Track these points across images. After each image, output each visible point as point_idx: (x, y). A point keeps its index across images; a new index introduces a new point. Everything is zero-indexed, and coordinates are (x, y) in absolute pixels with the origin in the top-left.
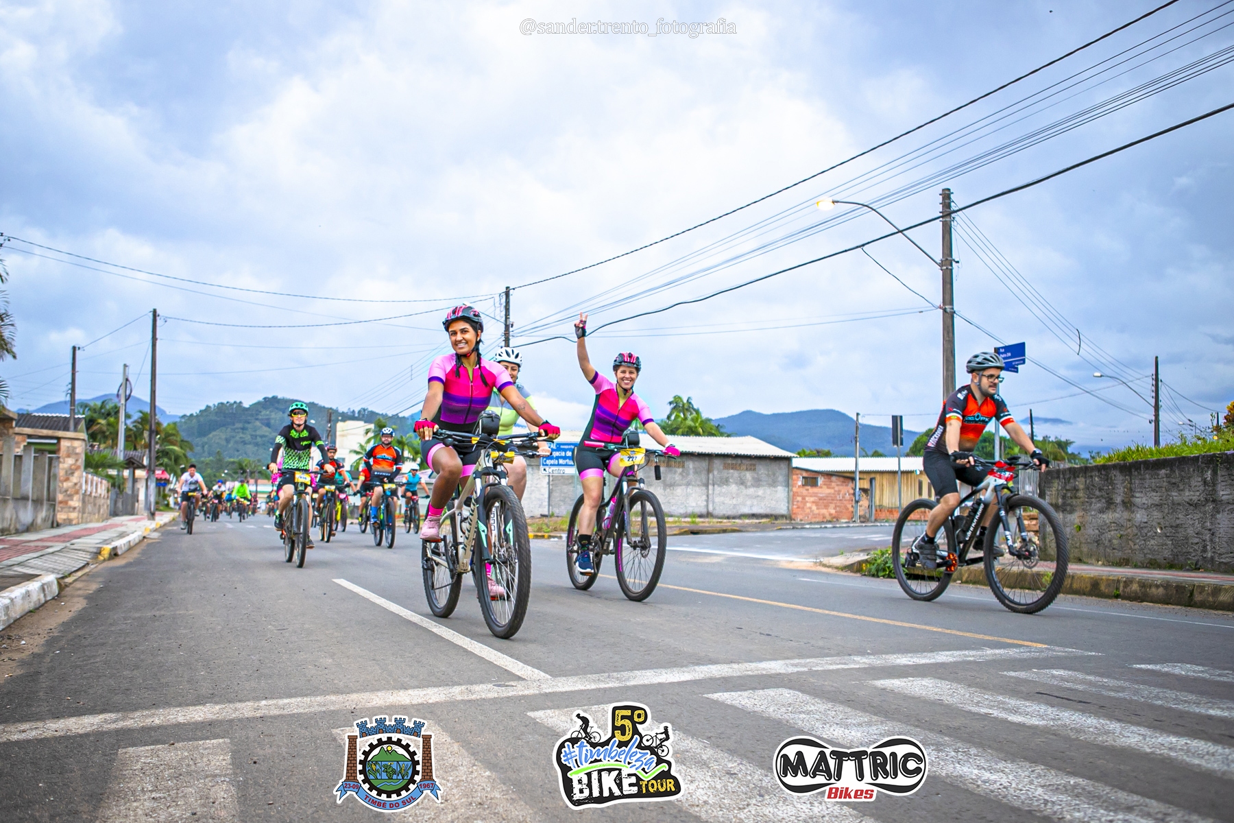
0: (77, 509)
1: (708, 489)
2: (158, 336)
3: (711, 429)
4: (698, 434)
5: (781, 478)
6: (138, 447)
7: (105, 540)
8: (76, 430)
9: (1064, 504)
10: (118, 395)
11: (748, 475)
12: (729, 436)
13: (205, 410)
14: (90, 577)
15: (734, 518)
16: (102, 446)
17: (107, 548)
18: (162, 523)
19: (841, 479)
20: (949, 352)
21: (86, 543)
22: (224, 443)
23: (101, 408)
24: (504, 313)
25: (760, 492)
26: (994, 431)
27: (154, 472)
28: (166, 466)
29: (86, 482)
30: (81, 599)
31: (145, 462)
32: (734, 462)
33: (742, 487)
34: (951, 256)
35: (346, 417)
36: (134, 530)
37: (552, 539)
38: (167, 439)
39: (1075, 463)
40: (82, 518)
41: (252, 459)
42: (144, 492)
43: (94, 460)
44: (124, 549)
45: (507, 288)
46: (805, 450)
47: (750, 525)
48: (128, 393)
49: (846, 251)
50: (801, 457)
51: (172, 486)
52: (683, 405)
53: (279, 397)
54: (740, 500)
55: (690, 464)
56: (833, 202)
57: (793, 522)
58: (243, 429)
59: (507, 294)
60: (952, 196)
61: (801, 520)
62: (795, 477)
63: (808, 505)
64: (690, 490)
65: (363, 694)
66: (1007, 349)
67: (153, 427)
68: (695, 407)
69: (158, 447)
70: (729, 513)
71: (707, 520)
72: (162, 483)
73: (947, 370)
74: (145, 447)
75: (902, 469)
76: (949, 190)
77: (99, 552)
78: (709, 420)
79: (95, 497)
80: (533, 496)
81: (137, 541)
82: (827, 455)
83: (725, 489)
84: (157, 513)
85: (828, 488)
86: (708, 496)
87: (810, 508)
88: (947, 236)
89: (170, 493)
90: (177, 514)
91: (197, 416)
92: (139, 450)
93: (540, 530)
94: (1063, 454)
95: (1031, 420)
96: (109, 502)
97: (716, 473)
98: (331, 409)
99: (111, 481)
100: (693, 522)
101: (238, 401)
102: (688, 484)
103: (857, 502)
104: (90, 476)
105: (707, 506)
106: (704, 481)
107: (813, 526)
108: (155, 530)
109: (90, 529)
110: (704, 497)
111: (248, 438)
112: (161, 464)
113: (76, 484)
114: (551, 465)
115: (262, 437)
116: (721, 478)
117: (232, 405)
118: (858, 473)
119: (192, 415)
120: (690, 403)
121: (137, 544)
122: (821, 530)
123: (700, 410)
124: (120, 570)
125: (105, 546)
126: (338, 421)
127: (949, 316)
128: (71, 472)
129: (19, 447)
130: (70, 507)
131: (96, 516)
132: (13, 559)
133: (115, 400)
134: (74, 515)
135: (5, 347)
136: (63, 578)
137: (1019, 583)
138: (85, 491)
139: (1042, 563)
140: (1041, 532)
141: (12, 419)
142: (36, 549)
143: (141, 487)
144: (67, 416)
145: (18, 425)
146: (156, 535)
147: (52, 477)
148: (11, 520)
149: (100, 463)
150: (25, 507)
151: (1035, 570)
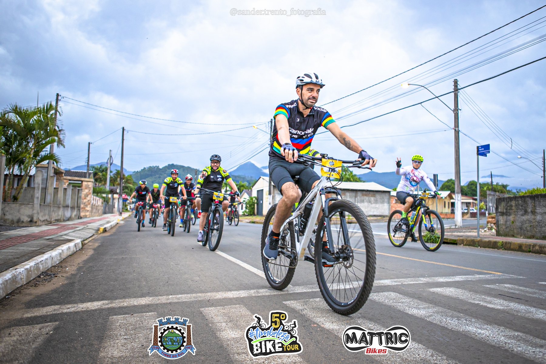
0: (89, 211)
2: (125, 138)
3: (357, 179)
4: (351, 181)
5: (386, 200)
6: (115, 185)
7: (101, 224)
8: (89, 177)
9: (506, 212)
10: (107, 163)
11: (372, 199)
12: (364, 182)
13: (143, 170)
14: (95, 240)
16: (100, 184)
17: (102, 228)
18: (125, 217)
20: (457, 147)
21: (93, 226)
23: (100, 168)
25: (377, 206)
26: (477, 181)
27: (122, 195)
28: (127, 193)
29: (93, 199)
30: (91, 250)
31: (118, 191)
32: (366, 193)
33: (370, 204)
34: (458, 107)
36: (113, 220)
38: (127, 181)
39: (510, 194)
40: (91, 215)
42: (117, 204)
43: (96, 190)
44: (109, 228)
47: (373, 220)
48: (111, 162)
49: (414, 105)
52: (345, 169)
53: (174, 164)
54: (369, 209)
55: (348, 194)
56: (408, 84)
60: (458, 82)
62: (392, 199)
65: (213, 293)
66: (482, 147)
67: (122, 177)
69: (123, 185)
72: (125, 200)
73: (456, 155)
74: (118, 184)
76: (457, 80)
77: (98, 230)
78: (355, 175)
79: (97, 206)
81: (114, 225)
83: (362, 205)
84: (123, 213)
88: (456, 99)
89: (128, 204)
90: (131, 213)
91: (140, 172)
92: (116, 186)
94: (505, 190)
95: (491, 176)
96: (102, 208)
97: (358, 197)
98: (196, 169)
99: (104, 199)
100: (349, 219)
101: (157, 166)
104: (95, 197)
108: (122, 220)
109: (95, 219)
113: (89, 200)
116: (361, 200)
117: (154, 167)
119: (138, 171)
121: (114, 226)
123: (352, 171)
124: (107, 238)
127: (457, 133)
128: (87, 195)
129: (65, 185)
130: (86, 210)
131: (97, 214)
132: (63, 232)
133: (106, 165)
134: (88, 214)
135: (60, 142)
136: (84, 241)
137: (488, 246)
138: (93, 203)
139: (497, 237)
140: (497, 224)
141: (62, 173)
142: (72, 228)
143: (116, 202)
144: (86, 171)
145: (65, 175)
146: (122, 222)
147: (79, 197)
148: (61, 216)
149: (99, 191)
150: (68, 210)
151: (495, 240)
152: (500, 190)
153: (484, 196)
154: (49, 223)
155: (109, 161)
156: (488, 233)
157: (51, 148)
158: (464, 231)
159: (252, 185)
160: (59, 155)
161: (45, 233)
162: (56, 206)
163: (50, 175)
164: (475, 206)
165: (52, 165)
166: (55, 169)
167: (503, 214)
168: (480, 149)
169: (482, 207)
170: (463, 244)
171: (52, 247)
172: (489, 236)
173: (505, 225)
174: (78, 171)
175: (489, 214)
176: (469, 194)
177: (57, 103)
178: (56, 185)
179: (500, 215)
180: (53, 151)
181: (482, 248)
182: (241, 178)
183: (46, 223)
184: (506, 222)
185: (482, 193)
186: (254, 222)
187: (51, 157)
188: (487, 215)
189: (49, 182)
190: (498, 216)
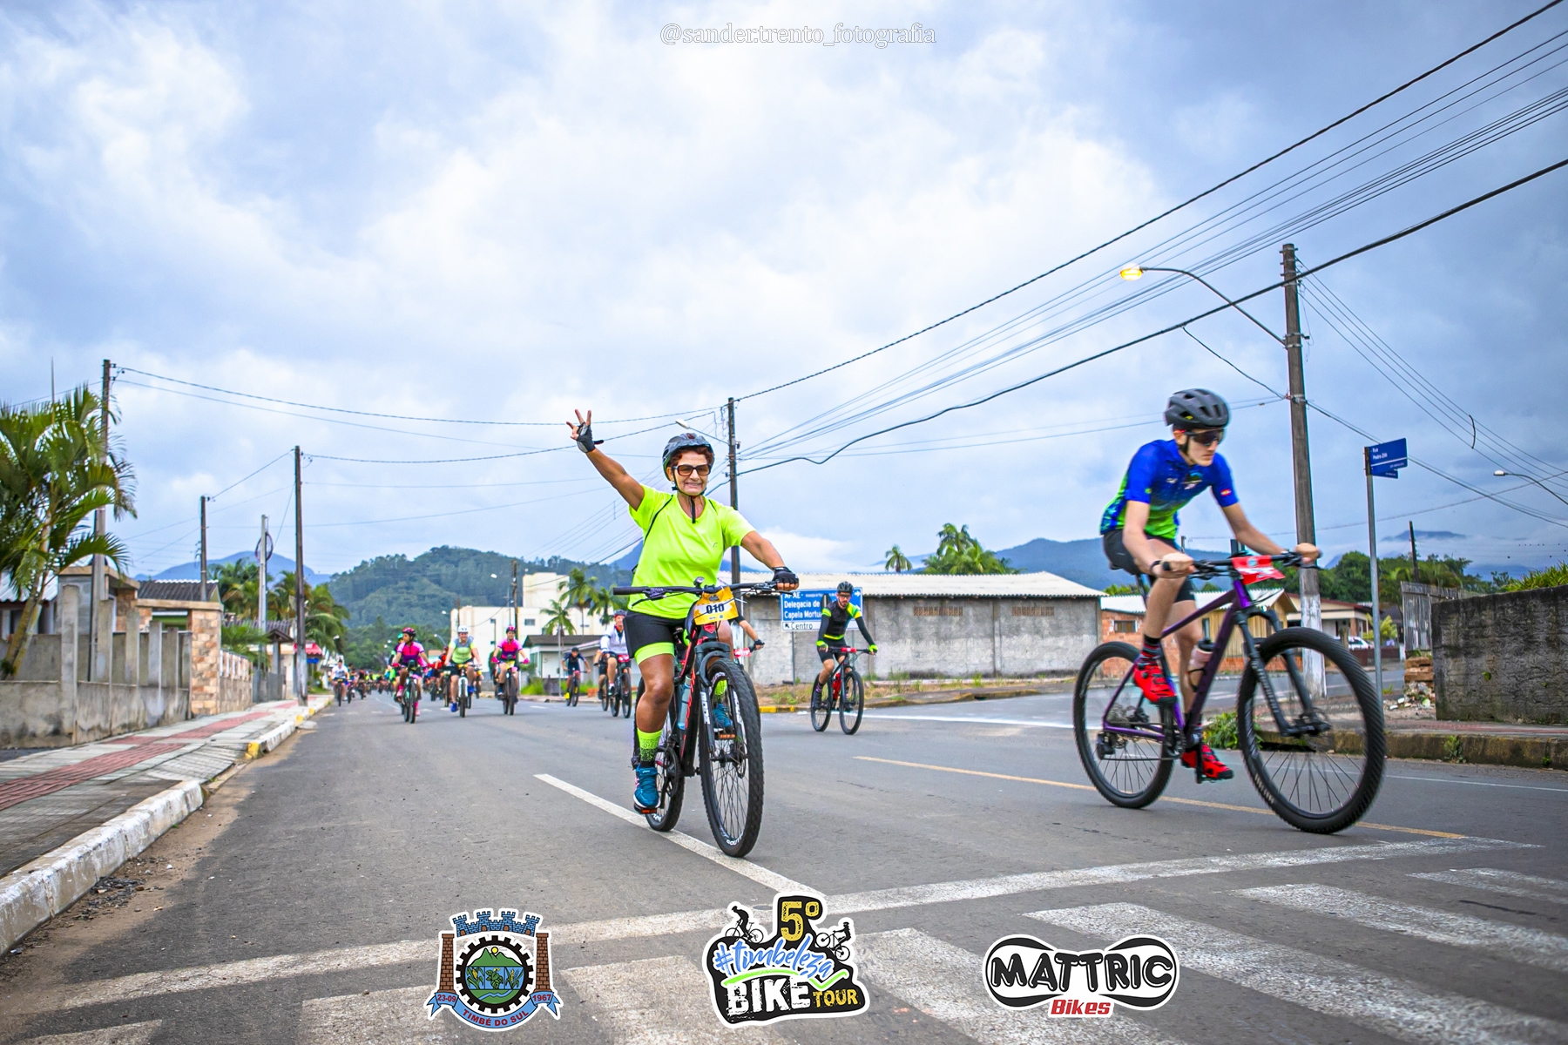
0: (215, 696)
1: (993, 641)
2: (302, 480)
3: (994, 564)
4: (977, 572)
5: (1087, 624)
6: (283, 615)
7: (252, 734)
8: (208, 599)
9: (1467, 645)
10: (256, 553)
11: (1045, 622)
12: (1016, 572)
13: (361, 567)
14: (237, 781)
15: (1029, 676)
16: (240, 617)
17: (255, 745)
18: (316, 708)
20: (1301, 453)
21: (229, 738)
22: (386, 607)
23: (236, 570)
24: (727, 431)
25: (1061, 643)
26: (1368, 554)
27: (303, 646)
28: (317, 637)
29: (224, 662)
30: (231, 809)
31: (293, 634)
32: (1026, 605)
33: (1037, 637)
34: (1298, 329)
35: (534, 568)
36: (283, 719)
37: (800, 713)
38: (318, 604)
39: (1473, 589)
40: (221, 706)
41: (419, 625)
42: (292, 670)
43: (231, 634)
44: (275, 743)
45: (730, 399)
46: (1116, 586)
47: (1049, 686)
48: (268, 549)
49: (1162, 332)
50: (1111, 595)
51: (324, 662)
52: (957, 535)
53: (450, 547)
54: (1036, 653)
55: (970, 611)
56: (1141, 270)
58: (407, 588)
59: (731, 407)
60: (1296, 252)
62: (1104, 621)
64: (970, 643)
65: (592, 923)
66: (1382, 448)
67: (301, 592)
68: (972, 537)
70: (1023, 670)
71: (994, 680)
72: (314, 659)
73: (1300, 477)
74: (291, 615)
76: (1292, 245)
77: (245, 749)
78: (990, 554)
79: (235, 680)
80: (772, 658)
81: (289, 733)
83: (1015, 640)
84: (309, 696)
86: (994, 650)
88: (1292, 305)
89: (322, 671)
91: (351, 574)
92: (284, 620)
93: (783, 701)
94: (1457, 578)
95: (1412, 535)
96: (251, 685)
97: (1003, 620)
98: (515, 559)
99: (253, 659)
100: (977, 684)
101: (400, 554)
102: (968, 636)
104: (228, 655)
105: (994, 663)
106: (989, 631)
108: (309, 719)
109: (231, 720)
110: (990, 652)
111: (414, 599)
112: (311, 636)
113: (212, 665)
114: (795, 619)
115: (433, 596)
116: (1010, 627)
117: (393, 559)
119: (344, 573)
120: (966, 533)
121: (289, 737)
123: (979, 540)
124: (274, 771)
125: (252, 742)
126: (523, 573)
127: (1299, 410)
128: (205, 651)
129: (143, 623)
130: (206, 694)
131: (238, 703)
132: (147, 761)
133: (253, 559)
134: (210, 704)
135: (122, 503)
136: (206, 783)
137: (1413, 750)
138: (223, 674)
139: (1441, 723)
140: (1437, 682)
141: (133, 589)
142: (172, 748)
143: (288, 665)
144: (198, 581)
145: (141, 597)
146: (310, 724)
147: (183, 658)
148: (139, 713)
149: (238, 638)
150: (155, 696)
151: (1434, 732)
152: (1440, 577)
153: (1391, 597)
154: (107, 735)
155: (261, 549)
156: (1409, 713)
157: (99, 519)
158: (1332, 707)
160: (120, 537)
161: (97, 765)
162: (122, 687)
163: (98, 597)
164: (1365, 631)
165: (104, 570)
166: (112, 579)
167: (1454, 651)
168: (1376, 454)
169: (1385, 633)
170: (1334, 748)
171: (122, 806)
172: (1414, 722)
173: (1464, 685)
174: (177, 581)
175: (1410, 653)
176: (1342, 593)
177: (106, 386)
178: (117, 625)
179: (1447, 656)
180: (102, 527)
181: (1394, 760)
183: (98, 735)
184: (1467, 675)
185: (1384, 590)
187: (98, 545)
188: (1403, 655)
189: (99, 617)
190: (1441, 659)
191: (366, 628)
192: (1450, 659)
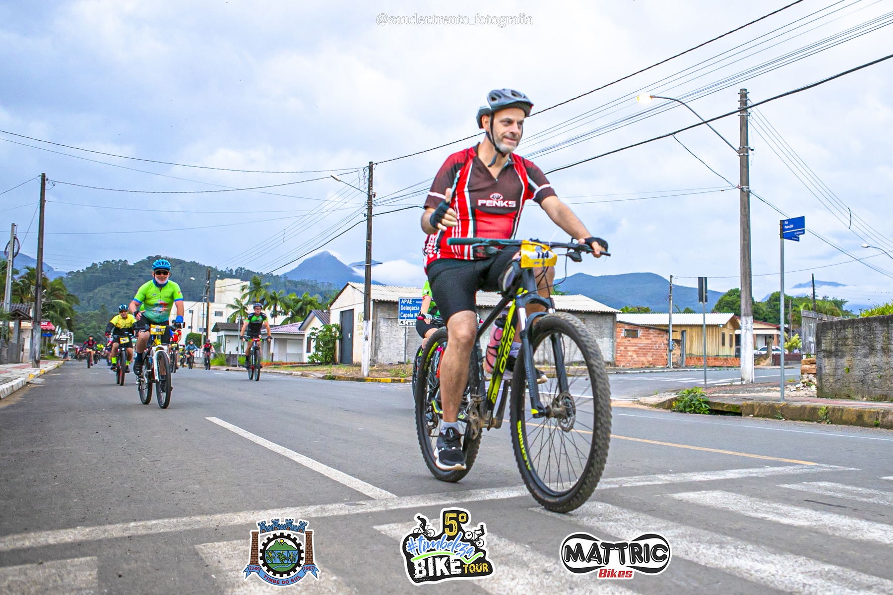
2: (46, 199)
5: (607, 331)
6: (25, 300)
9: (836, 350)
10: (6, 253)
12: (562, 293)
18: (46, 370)
19: (658, 332)
20: (746, 224)
22: (109, 298)
24: (367, 185)
27: (39, 323)
28: (52, 318)
31: (31, 314)
34: (747, 144)
35: (224, 275)
39: (846, 316)
42: (30, 342)
44: (7, 393)
45: (371, 163)
46: (628, 307)
48: (16, 250)
50: (624, 312)
51: (57, 337)
57: (616, 368)
58: (126, 285)
59: (371, 168)
60: (748, 94)
61: (624, 367)
62: (618, 329)
63: (630, 353)
66: (791, 221)
67: (39, 282)
69: (44, 300)
72: (48, 334)
73: (744, 240)
74: (32, 301)
75: (707, 322)
80: (392, 345)
81: (20, 386)
82: (646, 311)
85: (646, 339)
87: (631, 356)
88: (744, 128)
91: (84, 272)
92: (26, 303)
94: (838, 310)
95: (813, 283)
98: (210, 267)
101: (123, 260)
103: (671, 351)
107: (633, 372)
108: (40, 376)
112: (47, 316)
114: (407, 318)
117: (118, 263)
118: (671, 326)
119: (78, 272)
121: (20, 388)
122: (640, 374)
126: (216, 278)
127: (745, 195)
137: (800, 415)
139: (819, 399)
140: (818, 374)
143: (26, 337)
146: (40, 381)
151: (813, 404)
152: (828, 309)
153: (796, 322)
155: (10, 249)
156: (802, 393)
158: (756, 389)
159: (330, 301)
167: (829, 354)
168: (787, 225)
170: (753, 414)
172: (804, 398)
173: (834, 376)
176: (768, 317)
179: (824, 357)
181: (789, 421)
182: (307, 285)
184: (836, 369)
186: (332, 378)
190: (821, 359)
191: (92, 313)
192: (826, 359)
